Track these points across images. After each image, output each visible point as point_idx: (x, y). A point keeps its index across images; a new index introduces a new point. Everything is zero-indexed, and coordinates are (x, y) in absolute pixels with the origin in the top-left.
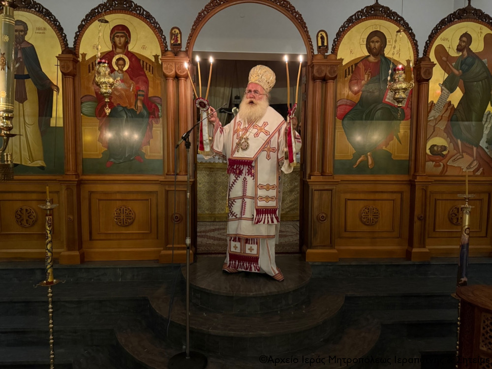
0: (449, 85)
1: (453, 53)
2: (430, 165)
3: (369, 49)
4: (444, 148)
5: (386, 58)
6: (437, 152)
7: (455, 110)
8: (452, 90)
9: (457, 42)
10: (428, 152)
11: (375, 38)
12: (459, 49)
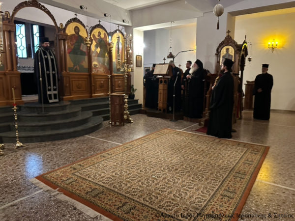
0: (97, 46)
1: (97, 37)
2: (94, 70)
3: (75, 32)
4: (97, 65)
5: (79, 35)
6: (95, 66)
7: (98, 54)
8: (97, 48)
9: (97, 34)
10: (93, 66)
11: (76, 29)
12: (98, 36)
